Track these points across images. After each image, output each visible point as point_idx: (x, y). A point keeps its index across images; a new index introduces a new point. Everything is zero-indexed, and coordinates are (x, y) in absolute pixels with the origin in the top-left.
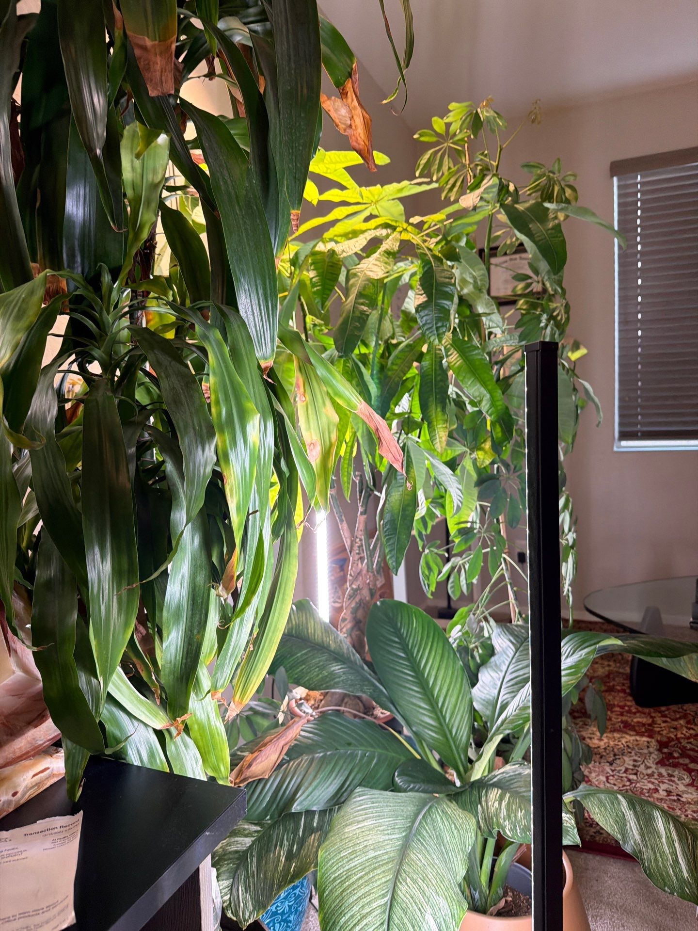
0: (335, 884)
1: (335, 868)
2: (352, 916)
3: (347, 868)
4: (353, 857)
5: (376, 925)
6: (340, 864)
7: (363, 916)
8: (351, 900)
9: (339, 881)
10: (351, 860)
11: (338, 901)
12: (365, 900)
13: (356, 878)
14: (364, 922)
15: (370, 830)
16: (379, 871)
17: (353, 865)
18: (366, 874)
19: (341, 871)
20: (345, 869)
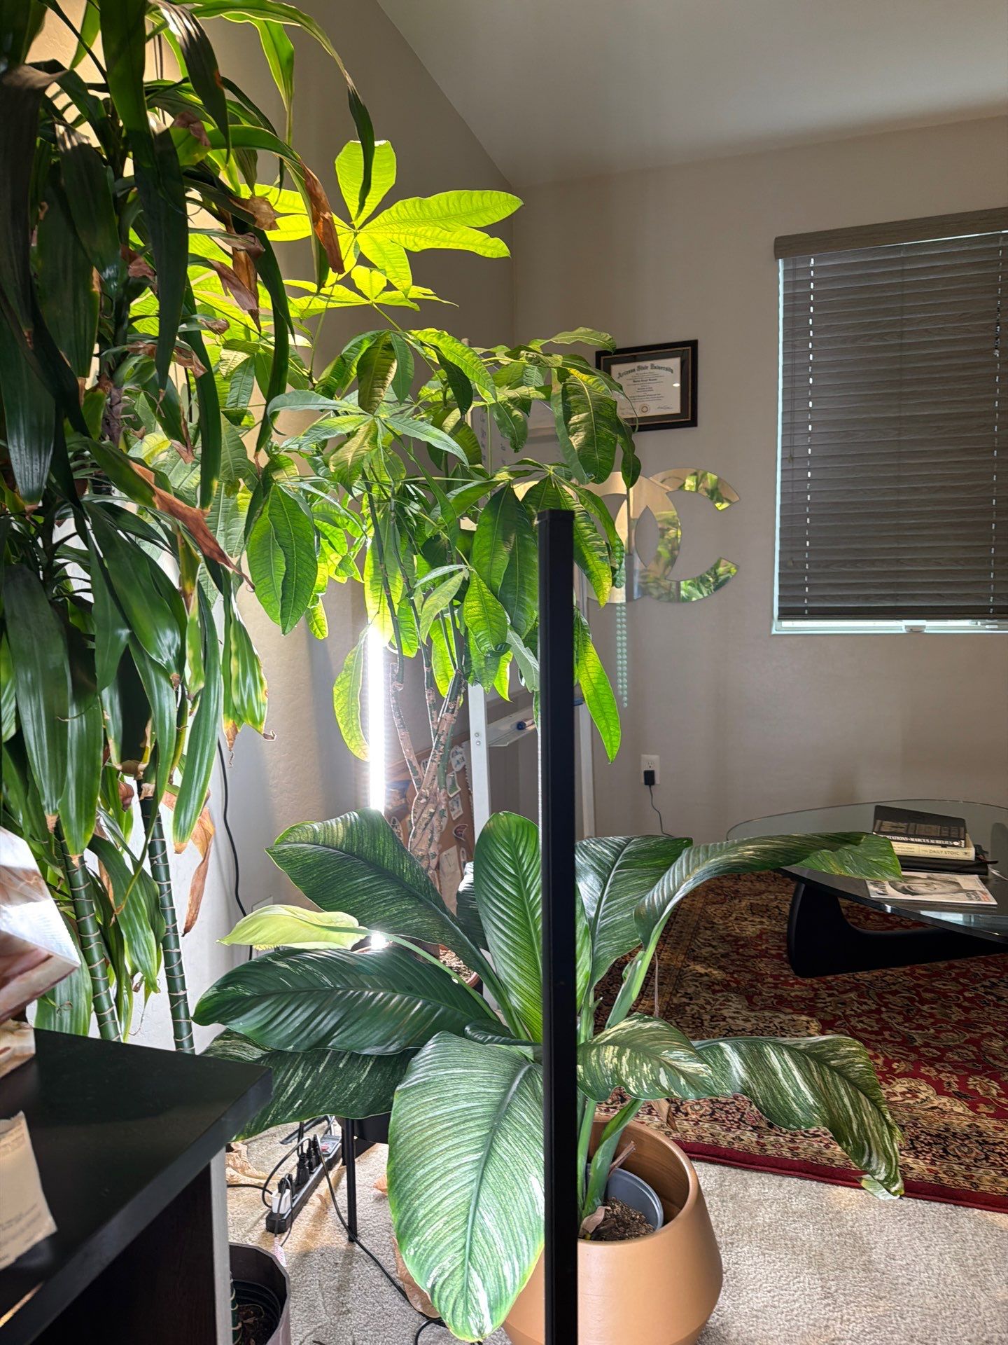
0: (412, 1133)
1: (415, 1114)
2: (434, 1169)
3: (431, 1115)
4: (438, 1104)
5: (464, 1183)
6: (422, 1110)
7: (449, 1171)
8: (435, 1150)
9: (420, 1128)
10: (437, 1107)
12: (452, 1152)
13: (442, 1127)
14: (450, 1177)
15: (461, 1079)
16: (472, 1124)
17: (438, 1113)
18: (456, 1125)
19: (423, 1118)
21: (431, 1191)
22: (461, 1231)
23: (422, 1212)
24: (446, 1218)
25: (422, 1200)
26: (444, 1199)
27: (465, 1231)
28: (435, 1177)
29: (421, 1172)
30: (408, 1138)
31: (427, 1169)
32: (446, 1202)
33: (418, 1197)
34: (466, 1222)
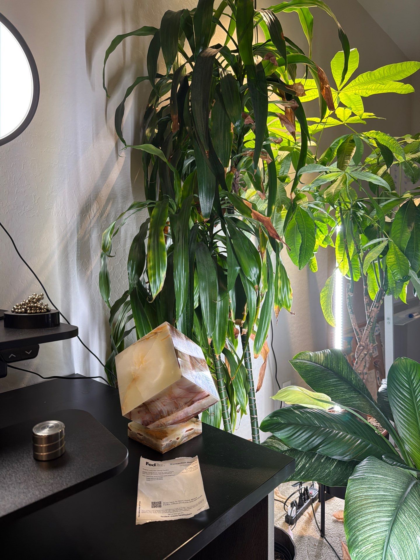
0: (357, 500)
1: (358, 491)
2: (367, 520)
3: (365, 494)
4: (369, 490)
5: (382, 530)
6: (361, 490)
7: (374, 523)
8: (367, 511)
9: (360, 499)
10: (369, 491)
11: (358, 509)
12: (376, 514)
13: (371, 501)
14: (375, 526)
15: (381, 480)
16: (386, 503)
17: (369, 494)
18: (379, 502)
19: (362, 494)
20: (364, 494)
21: (365, 530)
22: (379, 553)
23: (360, 538)
24: (372, 544)
25: (360, 532)
26: (372, 535)
27: (382, 553)
28: (367, 524)
29: (360, 520)
30: (354, 502)
31: (363, 519)
32: (373, 537)
33: (359, 531)
34: (383, 549)
